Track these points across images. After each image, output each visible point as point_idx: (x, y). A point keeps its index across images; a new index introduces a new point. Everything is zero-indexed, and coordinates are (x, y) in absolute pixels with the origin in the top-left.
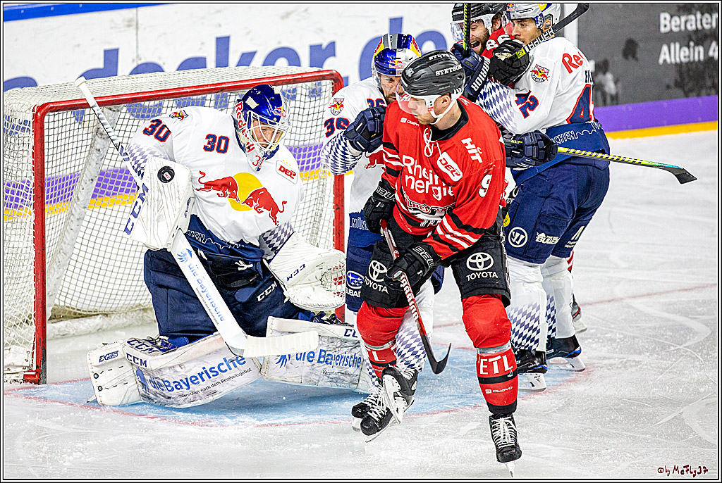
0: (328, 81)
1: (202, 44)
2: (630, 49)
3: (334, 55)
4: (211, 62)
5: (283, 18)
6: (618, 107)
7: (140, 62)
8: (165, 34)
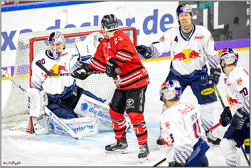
0: (132, 31)
1: (89, 18)
2: (236, 21)
3: (134, 22)
4: (92, 24)
5: (117, 9)
6: (232, 40)
7: (68, 24)
8: (76, 15)
